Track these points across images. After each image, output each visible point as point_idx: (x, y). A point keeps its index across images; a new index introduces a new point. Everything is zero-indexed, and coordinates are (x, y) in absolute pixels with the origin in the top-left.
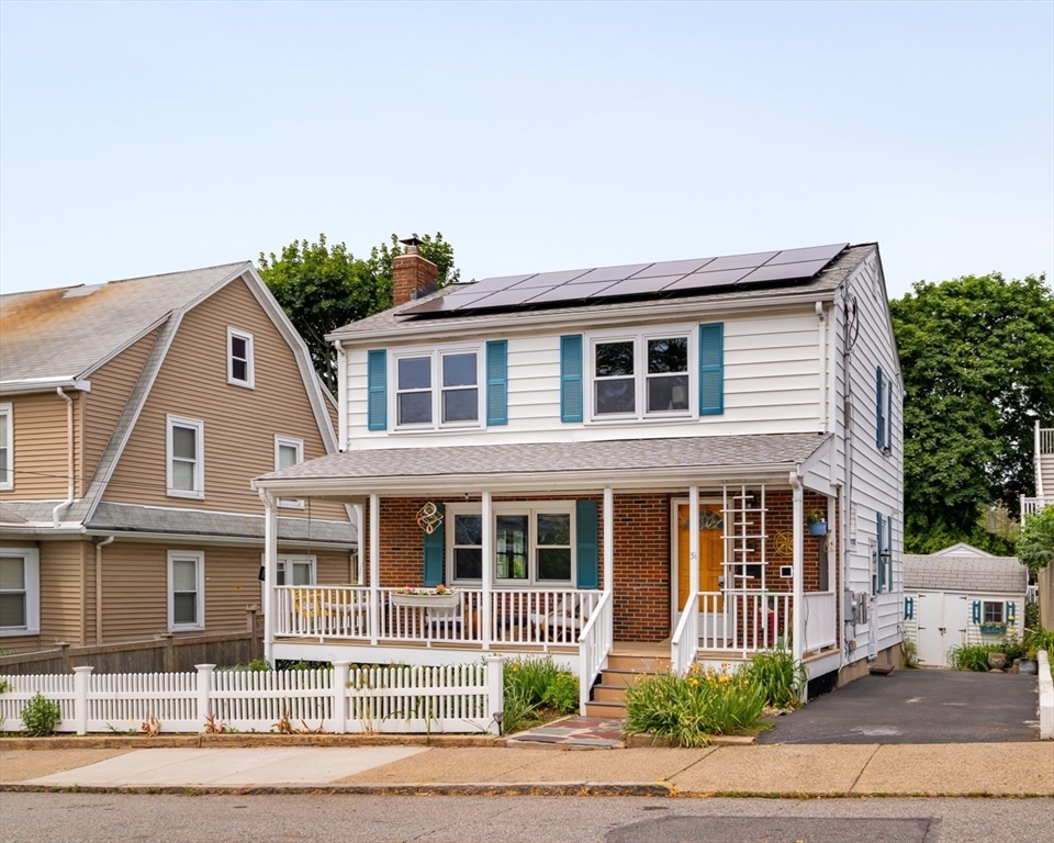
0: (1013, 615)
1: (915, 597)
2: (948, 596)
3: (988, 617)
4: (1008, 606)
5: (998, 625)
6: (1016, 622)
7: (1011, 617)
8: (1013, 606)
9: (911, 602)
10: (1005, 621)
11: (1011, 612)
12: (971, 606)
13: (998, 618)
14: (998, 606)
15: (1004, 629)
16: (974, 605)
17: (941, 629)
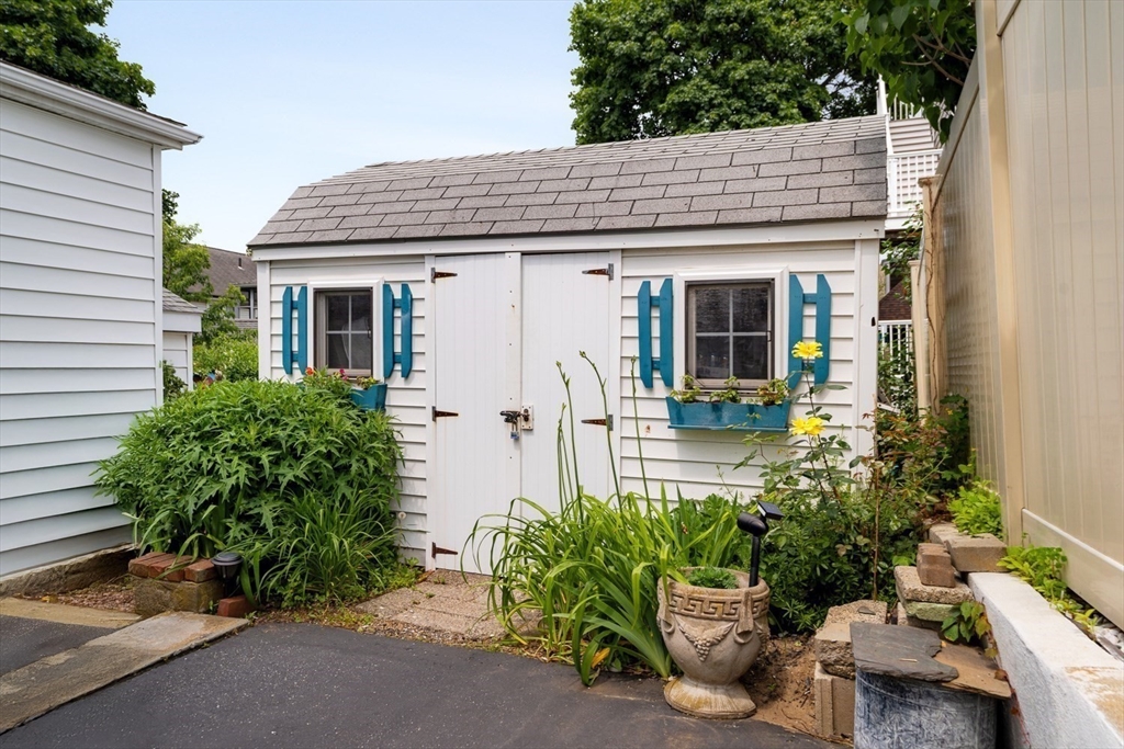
0: (824, 337)
1: (417, 277)
2: (537, 268)
3: (708, 354)
4: (800, 300)
5: (753, 392)
6: (837, 374)
7: (809, 350)
8: (823, 298)
9: (407, 303)
10: (781, 370)
11: (810, 328)
12: (632, 309)
13: (754, 359)
14: (757, 296)
15: (777, 410)
16: (647, 302)
17: (511, 417)
